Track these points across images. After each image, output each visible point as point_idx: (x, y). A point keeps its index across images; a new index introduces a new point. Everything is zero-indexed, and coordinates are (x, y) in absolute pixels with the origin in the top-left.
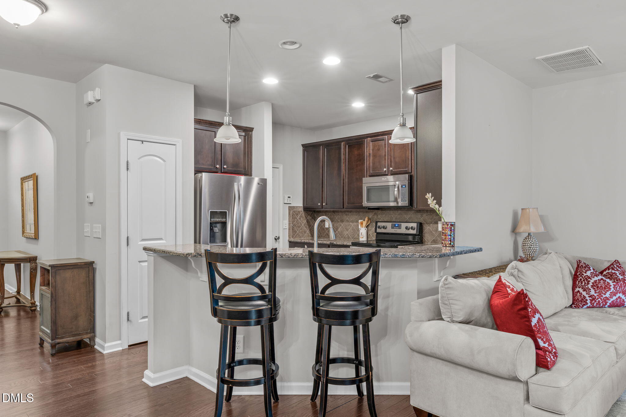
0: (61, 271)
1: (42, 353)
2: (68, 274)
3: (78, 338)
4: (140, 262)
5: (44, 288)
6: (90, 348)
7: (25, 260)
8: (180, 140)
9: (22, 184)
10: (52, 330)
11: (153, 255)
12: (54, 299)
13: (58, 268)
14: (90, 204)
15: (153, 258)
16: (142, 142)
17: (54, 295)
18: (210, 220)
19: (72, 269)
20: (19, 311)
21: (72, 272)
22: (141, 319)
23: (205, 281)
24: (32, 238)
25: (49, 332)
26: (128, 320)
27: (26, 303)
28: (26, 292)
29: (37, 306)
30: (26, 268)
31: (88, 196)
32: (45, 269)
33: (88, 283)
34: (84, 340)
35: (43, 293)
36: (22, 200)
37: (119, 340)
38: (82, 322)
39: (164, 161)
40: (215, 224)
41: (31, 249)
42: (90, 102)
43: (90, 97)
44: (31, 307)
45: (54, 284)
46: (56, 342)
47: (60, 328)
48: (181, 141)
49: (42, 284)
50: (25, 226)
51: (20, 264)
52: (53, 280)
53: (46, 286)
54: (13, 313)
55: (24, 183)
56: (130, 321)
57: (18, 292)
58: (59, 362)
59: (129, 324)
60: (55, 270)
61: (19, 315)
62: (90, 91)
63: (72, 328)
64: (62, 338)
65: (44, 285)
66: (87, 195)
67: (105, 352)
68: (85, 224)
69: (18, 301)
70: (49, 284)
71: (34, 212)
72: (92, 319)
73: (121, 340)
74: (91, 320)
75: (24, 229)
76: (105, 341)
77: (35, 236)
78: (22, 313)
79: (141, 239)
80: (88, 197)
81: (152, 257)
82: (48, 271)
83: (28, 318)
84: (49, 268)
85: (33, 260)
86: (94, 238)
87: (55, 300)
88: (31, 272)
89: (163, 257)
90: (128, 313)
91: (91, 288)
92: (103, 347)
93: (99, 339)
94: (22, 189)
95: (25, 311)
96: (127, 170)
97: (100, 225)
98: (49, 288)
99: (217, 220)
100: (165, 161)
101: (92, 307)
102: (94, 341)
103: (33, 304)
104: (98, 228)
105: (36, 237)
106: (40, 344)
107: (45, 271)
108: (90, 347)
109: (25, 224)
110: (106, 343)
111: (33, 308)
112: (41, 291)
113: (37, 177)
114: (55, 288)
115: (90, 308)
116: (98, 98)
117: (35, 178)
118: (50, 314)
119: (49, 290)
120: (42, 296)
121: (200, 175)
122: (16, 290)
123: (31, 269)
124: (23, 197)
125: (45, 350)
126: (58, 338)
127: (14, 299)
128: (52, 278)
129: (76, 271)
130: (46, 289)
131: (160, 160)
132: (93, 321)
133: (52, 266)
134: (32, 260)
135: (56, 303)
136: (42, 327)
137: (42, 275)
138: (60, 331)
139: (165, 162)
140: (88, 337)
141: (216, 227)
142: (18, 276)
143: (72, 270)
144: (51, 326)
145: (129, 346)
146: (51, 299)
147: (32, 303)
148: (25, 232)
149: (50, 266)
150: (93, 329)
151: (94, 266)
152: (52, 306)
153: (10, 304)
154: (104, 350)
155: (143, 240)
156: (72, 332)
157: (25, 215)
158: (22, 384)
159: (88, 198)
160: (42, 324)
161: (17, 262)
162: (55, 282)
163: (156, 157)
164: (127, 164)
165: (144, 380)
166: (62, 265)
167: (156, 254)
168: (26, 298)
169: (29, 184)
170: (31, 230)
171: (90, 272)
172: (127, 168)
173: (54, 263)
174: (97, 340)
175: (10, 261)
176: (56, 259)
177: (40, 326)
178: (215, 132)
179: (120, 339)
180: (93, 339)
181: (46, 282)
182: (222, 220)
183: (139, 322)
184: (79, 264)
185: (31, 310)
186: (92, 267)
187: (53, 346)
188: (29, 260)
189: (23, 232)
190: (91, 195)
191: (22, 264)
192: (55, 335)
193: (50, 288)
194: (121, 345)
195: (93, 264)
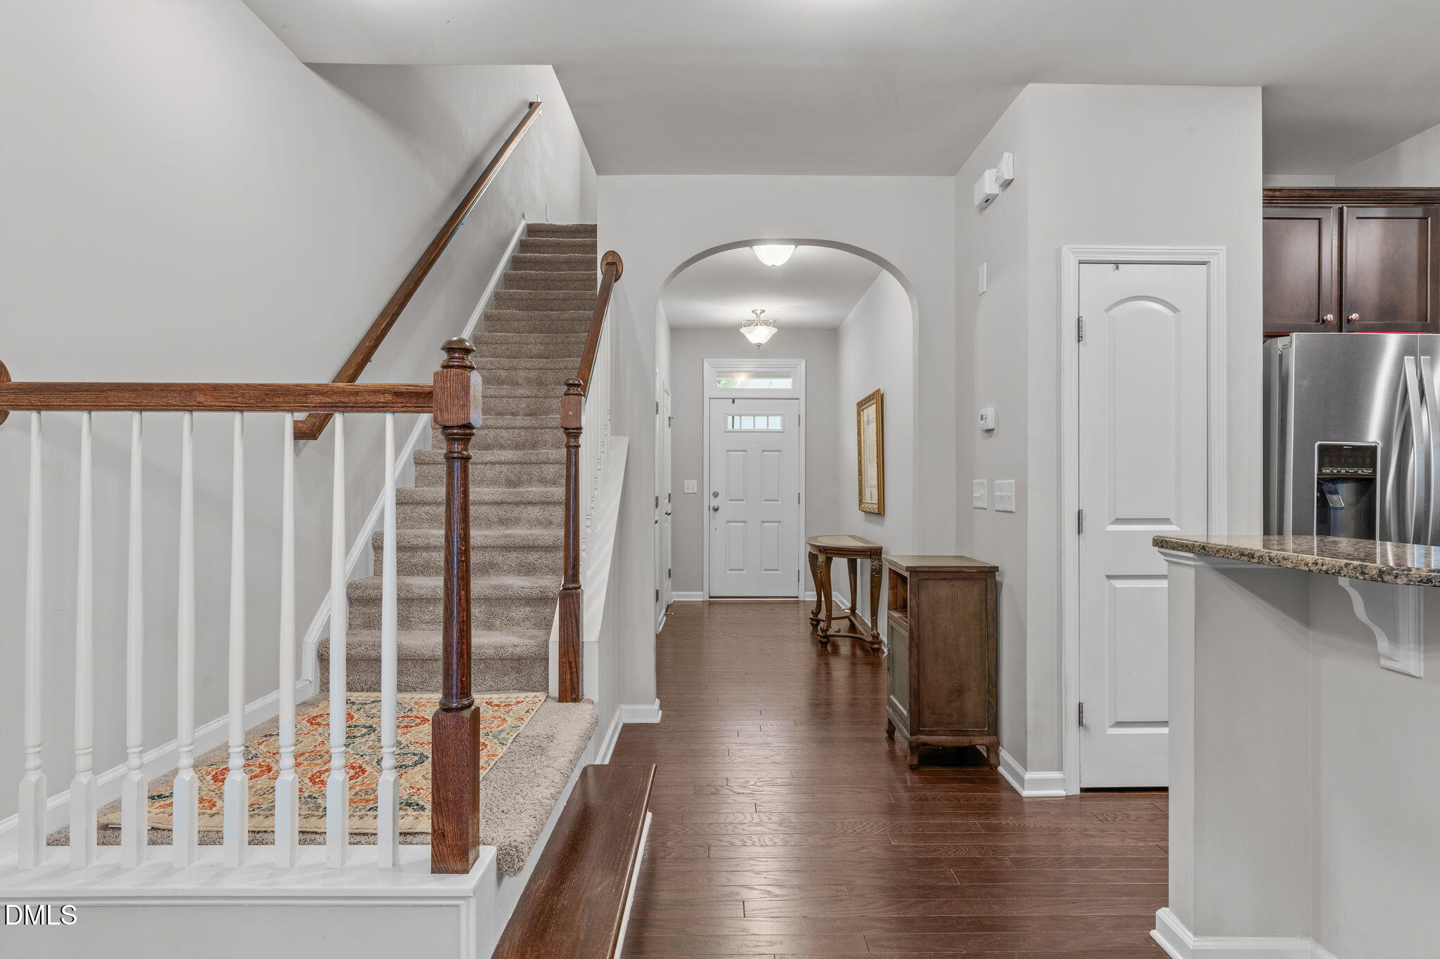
0: (930, 583)
1: (892, 755)
2: (943, 591)
3: (963, 741)
4: (1109, 577)
5: (896, 615)
6: (987, 769)
7: (863, 553)
8: (1221, 247)
9: (859, 415)
10: (910, 711)
11: (1193, 563)
12: (916, 642)
13: (926, 575)
14: (986, 434)
15: (1192, 572)
16: (1117, 264)
17: (916, 635)
18: (1320, 470)
19: (951, 579)
20: (853, 647)
21: (951, 587)
22: (1113, 726)
23: (1413, 673)
24: (876, 514)
25: (905, 713)
26: (1080, 723)
27: (865, 633)
28: (864, 612)
29: (882, 642)
30: (864, 566)
31: (982, 416)
32: (897, 574)
33: (984, 615)
34: (978, 746)
35: (895, 626)
36: (859, 442)
37: (1058, 771)
38: (972, 703)
39: (1174, 309)
40: (1330, 485)
41: (872, 534)
42: (989, 195)
43: (989, 184)
44: (872, 643)
45: (916, 609)
46: (920, 741)
47: (926, 711)
48: (1224, 251)
49: (893, 606)
50: (863, 490)
51: (856, 559)
52: (914, 603)
53: (899, 612)
54: (845, 648)
55: (862, 413)
56: (1086, 726)
57: (853, 609)
58: (928, 793)
59: (1082, 736)
60: (918, 579)
61: (854, 654)
62: (990, 169)
63: (951, 715)
64: (931, 733)
65: (896, 609)
66: (981, 413)
67: (1026, 793)
68: (975, 481)
69: (853, 627)
70: (907, 608)
71: (878, 463)
72: (994, 703)
73: (1062, 770)
74: (991, 703)
75: (862, 497)
76: (1025, 765)
77: (878, 508)
78: (859, 652)
79: (1113, 520)
80: (984, 417)
81: (1188, 571)
82: (904, 579)
83: (868, 664)
84: (907, 574)
85: (874, 553)
86: (997, 511)
87: (918, 647)
88: (872, 577)
89: (1224, 572)
90: (1080, 706)
91: (991, 629)
92: (1021, 781)
93: (1008, 752)
94: (859, 422)
95: (863, 649)
96: (1079, 341)
97: (1013, 481)
98: (907, 617)
99: (1343, 471)
100: (1178, 311)
101: (993, 673)
102: (997, 755)
103: (876, 637)
104: (1006, 487)
105: (880, 512)
106: (888, 732)
107: (898, 579)
108: (987, 765)
109: (863, 487)
110: (1026, 771)
111: (876, 646)
112: (890, 620)
113: (882, 396)
114: (917, 617)
115: (989, 676)
116: (1008, 177)
117: (877, 398)
118: (908, 675)
119: (906, 622)
120: (891, 630)
121: (1280, 342)
122: (850, 606)
123: (872, 571)
124: (861, 458)
125: (897, 747)
126: (923, 733)
127: (847, 622)
128: (912, 597)
129: (959, 586)
130: (900, 618)
131: (1162, 307)
132: (995, 706)
133: (912, 570)
134: (874, 555)
135: (918, 653)
136: (892, 697)
137: (893, 587)
138: (928, 717)
139: (1177, 314)
140: (984, 742)
141: (1336, 492)
142: (852, 582)
143: (952, 583)
144: (910, 703)
145: (1083, 790)
146: (910, 643)
147: (873, 636)
148: (863, 501)
149: (908, 569)
150: (993, 727)
151: (998, 578)
152: (912, 660)
153: (839, 631)
154: (1023, 786)
155: (1119, 521)
156: (951, 725)
157: (863, 469)
158: (855, 831)
159: (982, 420)
160: (892, 690)
161: (851, 555)
162: (918, 606)
163: (1149, 300)
164: (1079, 325)
165: (1155, 934)
166: (932, 570)
167: (1204, 561)
168: (864, 624)
169: (871, 411)
170: (871, 496)
171: (989, 591)
172: (1079, 337)
173: (916, 564)
174: (1004, 754)
175: (841, 552)
176: (917, 554)
177: (888, 695)
178: (1319, 219)
179: (1060, 769)
180: (994, 748)
181: (899, 603)
182: (1360, 472)
183: (1108, 733)
184: (966, 570)
185: (872, 649)
186: (993, 580)
187: (914, 747)
188: (869, 553)
189: (861, 502)
190: (989, 412)
191: (859, 560)
192: (917, 724)
193: (909, 615)
194: (1062, 783)
195: (994, 572)
